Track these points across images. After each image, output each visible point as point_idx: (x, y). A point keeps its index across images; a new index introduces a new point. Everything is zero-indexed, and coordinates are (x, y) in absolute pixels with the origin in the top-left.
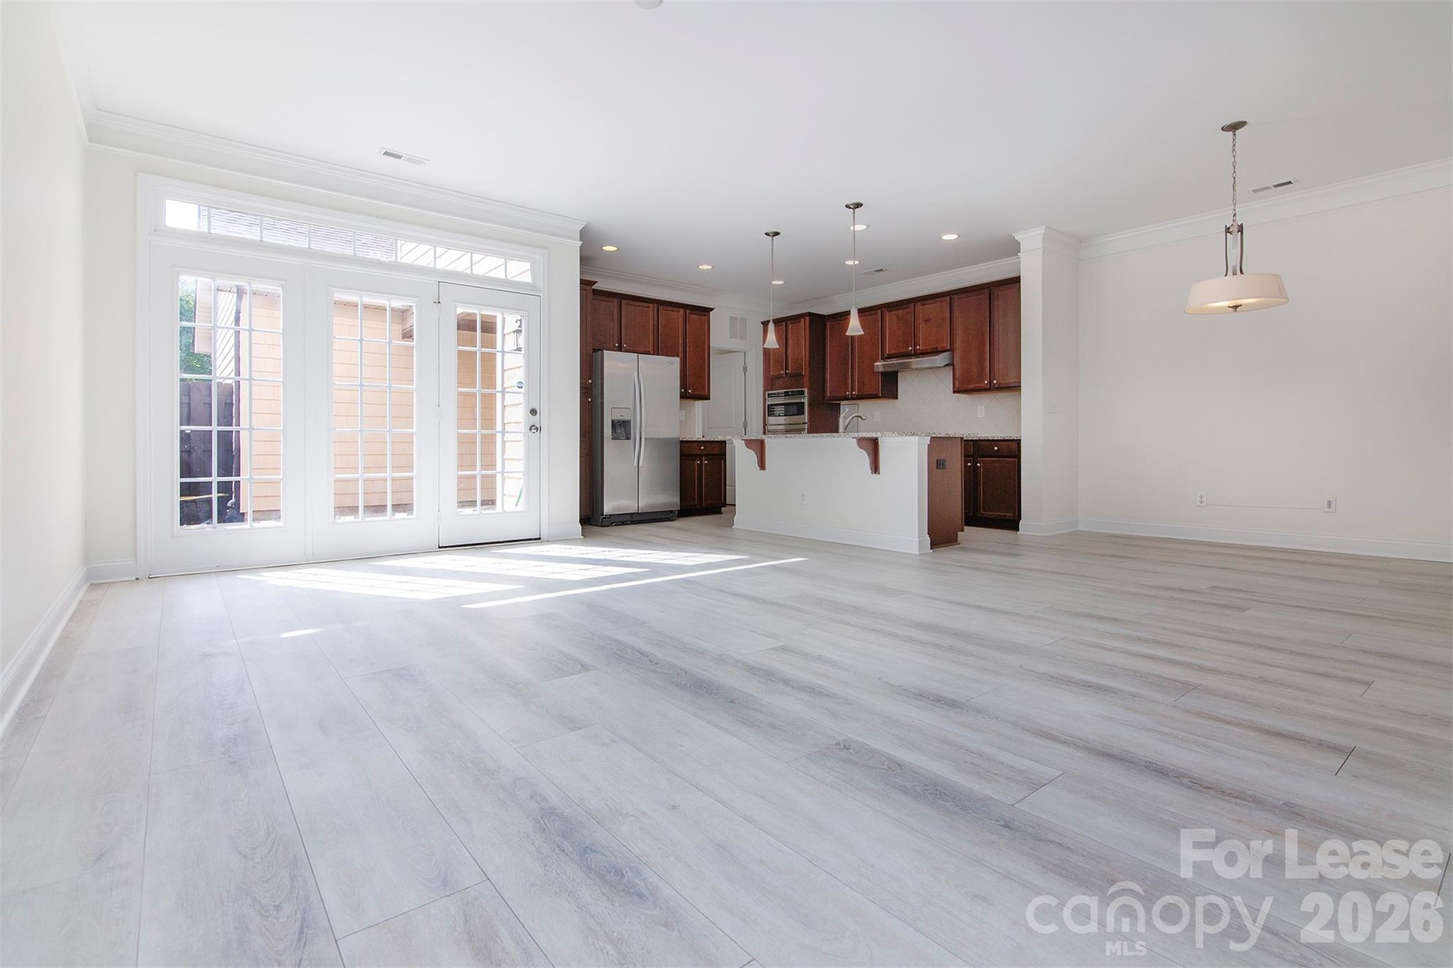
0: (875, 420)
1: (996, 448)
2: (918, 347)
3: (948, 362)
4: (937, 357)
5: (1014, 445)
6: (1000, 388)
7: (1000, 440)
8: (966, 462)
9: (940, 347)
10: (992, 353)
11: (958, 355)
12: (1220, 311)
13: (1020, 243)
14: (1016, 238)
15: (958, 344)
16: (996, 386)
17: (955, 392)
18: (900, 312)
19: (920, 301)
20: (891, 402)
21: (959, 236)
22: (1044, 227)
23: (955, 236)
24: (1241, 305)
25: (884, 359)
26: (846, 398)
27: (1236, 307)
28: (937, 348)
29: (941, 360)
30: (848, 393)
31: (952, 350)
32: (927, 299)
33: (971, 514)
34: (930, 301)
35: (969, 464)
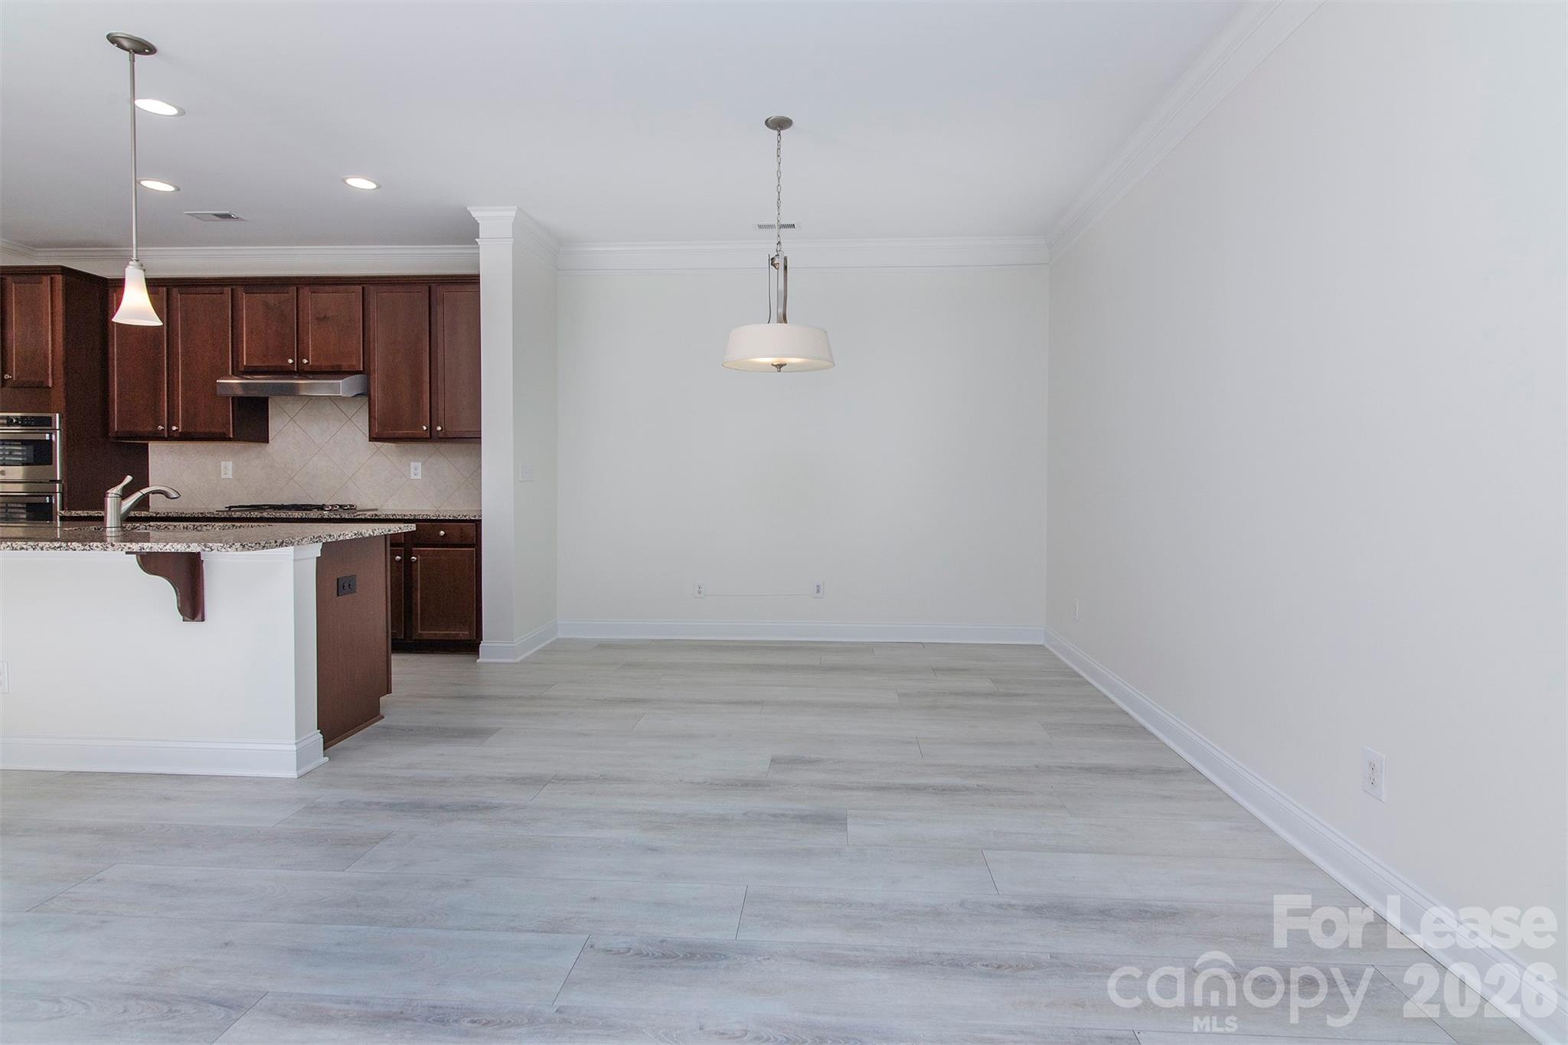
0: (223, 476)
1: (442, 533)
2: (305, 361)
3: (359, 392)
4: (341, 381)
5: (470, 529)
6: (446, 438)
7: (449, 521)
8: (393, 554)
9: (345, 365)
10: (433, 385)
11: (377, 378)
12: (761, 369)
13: (478, 224)
14: (474, 214)
15: (378, 364)
16: (441, 435)
17: (372, 439)
18: (271, 298)
19: (308, 285)
20: (255, 448)
21: (379, 187)
22: (516, 207)
23: (371, 186)
24: (785, 365)
25: (237, 372)
26: (158, 437)
27: (780, 366)
28: (339, 366)
29: (344, 387)
30: (160, 427)
31: (365, 372)
32: (325, 285)
33: (402, 637)
34: (327, 288)
35: (398, 558)
